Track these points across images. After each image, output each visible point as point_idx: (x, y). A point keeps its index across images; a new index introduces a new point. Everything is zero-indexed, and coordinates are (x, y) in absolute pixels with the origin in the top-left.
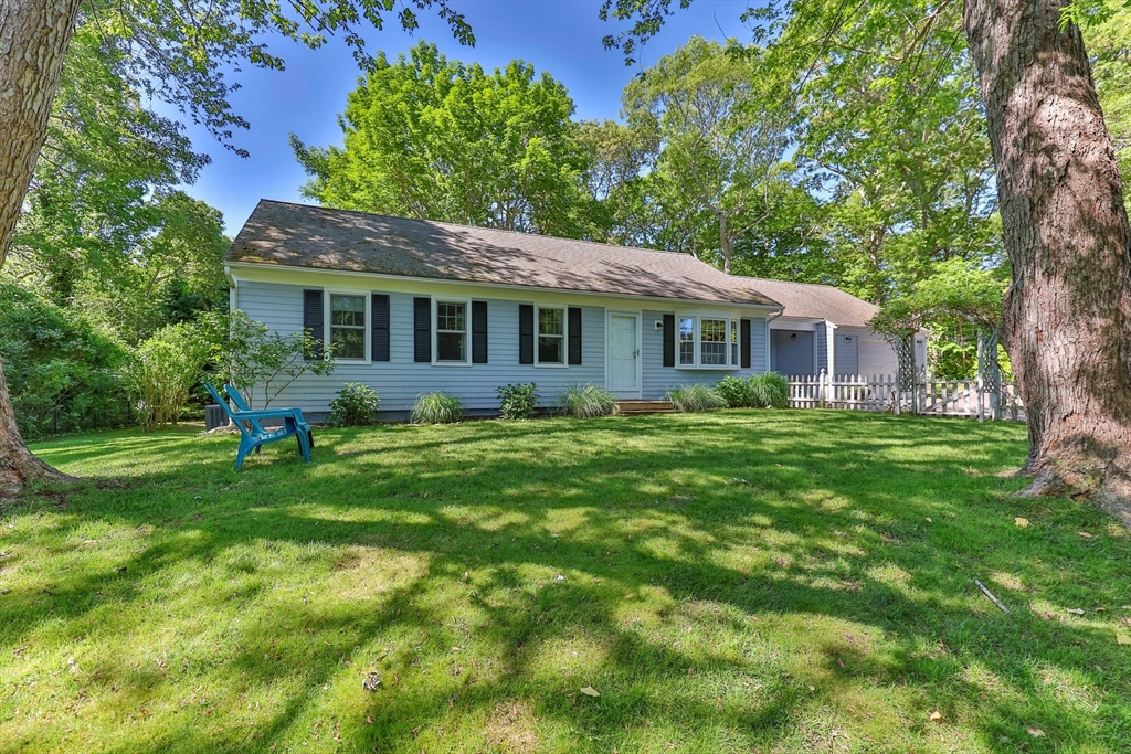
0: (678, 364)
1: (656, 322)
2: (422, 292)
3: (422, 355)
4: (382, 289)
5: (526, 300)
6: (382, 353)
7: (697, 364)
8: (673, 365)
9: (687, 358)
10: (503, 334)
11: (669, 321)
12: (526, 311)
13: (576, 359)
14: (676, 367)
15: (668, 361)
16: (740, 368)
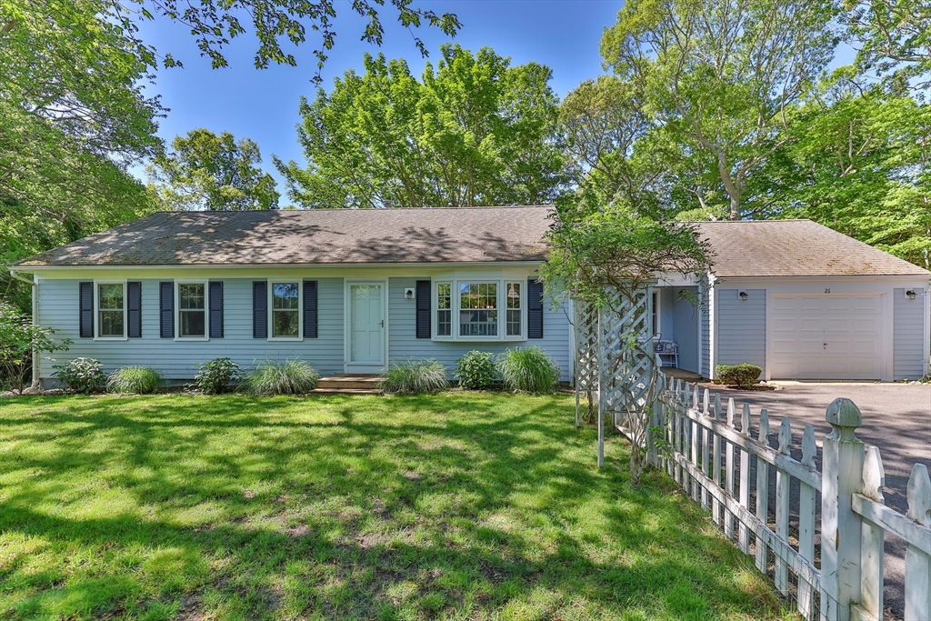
0: (435, 336)
1: (407, 290)
2: (166, 277)
3: (166, 332)
4: (135, 277)
5: (259, 276)
6: (136, 332)
7: (455, 335)
8: (430, 337)
9: (445, 329)
10: (238, 310)
11: (423, 286)
12: (260, 287)
13: (311, 331)
14: (433, 339)
15: (423, 331)
16: (526, 338)
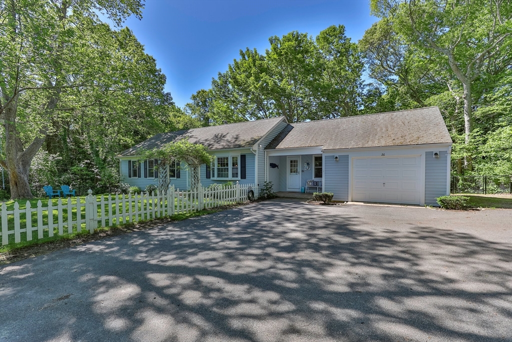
7: (215, 178)
8: (210, 178)
15: (208, 176)
16: (240, 179)
